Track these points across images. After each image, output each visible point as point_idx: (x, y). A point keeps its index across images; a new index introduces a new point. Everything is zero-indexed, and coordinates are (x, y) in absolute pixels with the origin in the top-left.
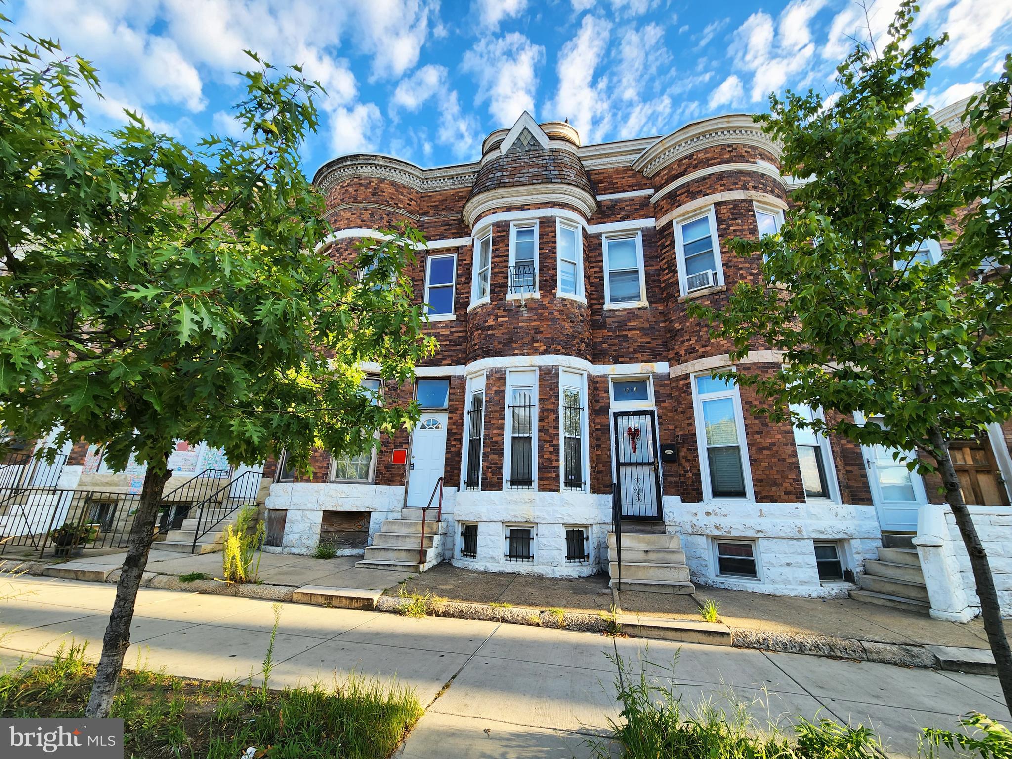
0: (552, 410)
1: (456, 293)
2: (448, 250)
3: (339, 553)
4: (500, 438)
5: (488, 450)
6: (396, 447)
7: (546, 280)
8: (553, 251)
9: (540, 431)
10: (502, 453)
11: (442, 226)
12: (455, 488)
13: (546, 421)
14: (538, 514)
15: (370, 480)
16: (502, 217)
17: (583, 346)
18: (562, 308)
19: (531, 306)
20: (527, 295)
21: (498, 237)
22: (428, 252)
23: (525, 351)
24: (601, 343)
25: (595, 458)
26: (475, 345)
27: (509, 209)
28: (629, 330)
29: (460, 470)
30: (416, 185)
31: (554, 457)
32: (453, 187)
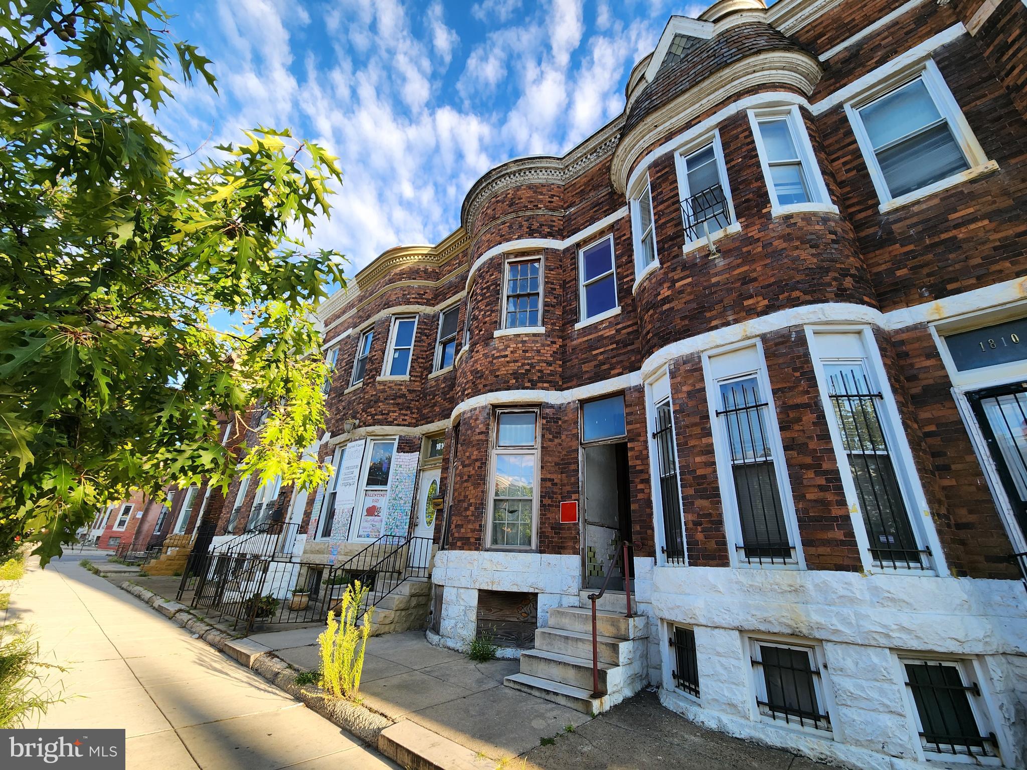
0: (806, 406)
1: (618, 279)
2: (602, 233)
3: (499, 653)
4: (709, 470)
5: (691, 491)
6: (563, 499)
7: (747, 201)
8: (752, 154)
9: (786, 448)
10: (718, 496)
11: (591, 209)
12: (650, 560)
13: (796, 427)
14: (816, 618)
15: (534, 547)
16: (659, 152)
17: (848, 282)
18: (788, 230)
19: (726, 248)
20: (719, 234)
21: (658, 178)
22: (578, 245)
23: (731, 318)
24: (891, 272)
25: (941, 495)
26: (648, 333)
27: (669, 136)
28: (957, 226)
29: (653, 529)
30: (556, 179)
31: (830, 497)
32: (598, 161)
